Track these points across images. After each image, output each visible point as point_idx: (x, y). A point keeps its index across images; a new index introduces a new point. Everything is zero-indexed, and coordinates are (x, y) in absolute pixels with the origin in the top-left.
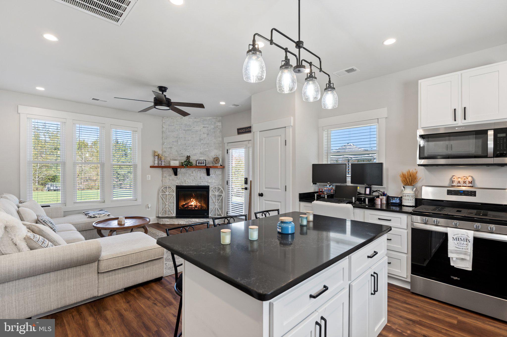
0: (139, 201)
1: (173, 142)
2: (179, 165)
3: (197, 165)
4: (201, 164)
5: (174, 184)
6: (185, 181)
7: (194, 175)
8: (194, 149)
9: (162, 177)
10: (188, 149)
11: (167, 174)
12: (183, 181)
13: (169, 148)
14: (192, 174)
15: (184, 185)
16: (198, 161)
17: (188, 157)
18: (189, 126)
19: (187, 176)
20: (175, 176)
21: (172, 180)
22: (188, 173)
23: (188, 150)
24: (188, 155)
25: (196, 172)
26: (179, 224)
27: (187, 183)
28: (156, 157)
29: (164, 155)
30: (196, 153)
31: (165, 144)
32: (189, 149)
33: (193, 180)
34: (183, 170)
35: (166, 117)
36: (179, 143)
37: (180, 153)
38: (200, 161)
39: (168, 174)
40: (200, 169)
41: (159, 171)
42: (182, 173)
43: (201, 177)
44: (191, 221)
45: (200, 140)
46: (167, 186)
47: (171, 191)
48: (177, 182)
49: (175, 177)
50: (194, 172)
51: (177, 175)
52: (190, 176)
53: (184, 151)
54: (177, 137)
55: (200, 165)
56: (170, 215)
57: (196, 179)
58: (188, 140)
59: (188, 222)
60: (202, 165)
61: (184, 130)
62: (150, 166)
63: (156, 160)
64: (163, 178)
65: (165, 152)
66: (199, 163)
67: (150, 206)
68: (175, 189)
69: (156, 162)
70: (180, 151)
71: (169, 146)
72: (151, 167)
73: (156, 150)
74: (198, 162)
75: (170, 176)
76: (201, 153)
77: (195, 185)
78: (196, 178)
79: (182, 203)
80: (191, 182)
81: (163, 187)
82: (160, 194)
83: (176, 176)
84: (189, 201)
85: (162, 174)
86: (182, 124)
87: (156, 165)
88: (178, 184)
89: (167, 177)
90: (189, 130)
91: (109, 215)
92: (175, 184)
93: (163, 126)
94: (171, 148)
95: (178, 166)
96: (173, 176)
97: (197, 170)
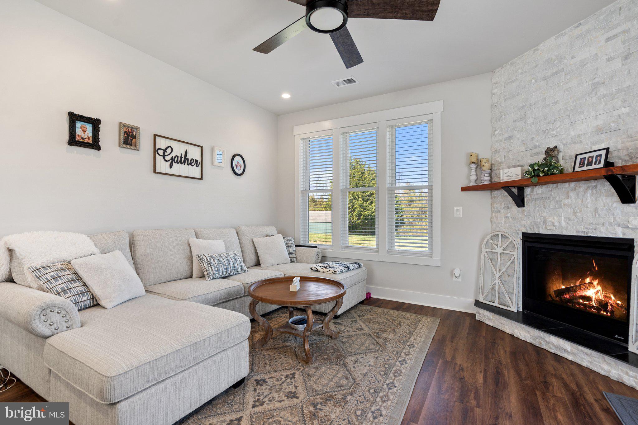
0: (437, 260)
1: (515, 121)
2: (522, 178)
3: (577, 169)
4: (589, 164)
5: (517, 229)
6: (545, 222)
7: (574, 201)
8: (572, 124)
9: (492, 212)
10: (553, 130)
11: (501, 205)
12: (539, 220)
13: (506, 139)
14: (566, 201)
15: (542, 231)
16: (579, 157)
17: (551, 152)
18: (556, 62)
19: (549, 206)
20: (519, 208)
21: (513, 218)
22: (555, 198)
23: (554, 132)
24: (552, 146)
25: (578, 194)
26: (515, 336)
27: (552, 227)
28: (474, 166)
29: (495, 159)
30: (579, 136)
31: (497, 132)
32: (557, 128)
33: (570, 220)
34: (539, 191)
35: (500, 68)
36: (530, 120)
37: (531, 146)
38: (586, 156)
39: (503, 204)
40: (593, 181)
41: (483, 197)
42: (536, 200)
43: (596, 210)
44: (547, 339)
45: (595, 86)
46: (500, 234)
47: (507, 246)
48: (523, 222)
49: (518, 211)
50: (572, 195)
51: (524, 206)
52: (561, 207)
53: (543, 137)
54: (523, 107)
55: (586, 168)
56: (506, 306)
57: (578, 214)
58: (555, 103)
59: (537, 340)
60: (593, 167)
61: (544, 79)
62: (462, 188)
63: (473, 172)
64: (494, 214)
65: (497, 151)
66: (582, 164)
67: (457, 273)
68: (520, 242)
69: (474, 177)
70: (533, 139)
71: (506, 136)
72: (464, 189)
73: (474, 151)
74: (581, 159)
75: (508, 208)
76: (599, 130)
77: (575, 234)
78: (581, 211)
79: (557, 285)
80: (563, 224)
81: (491, 235)
82: (484, 250)
83: (522, 208)
84: (578, 283)
85: (492, 205)
86: (536, 66)
87: (473, 184)
88: (526, 229)
89: (502, 211)
90: (556, 73)
91: (334, 271)
92: (519, 230)
93: (494, 92)
94: (510, 138)
95: (520, 179)
96: (515, 208)
97: (582, 186)
